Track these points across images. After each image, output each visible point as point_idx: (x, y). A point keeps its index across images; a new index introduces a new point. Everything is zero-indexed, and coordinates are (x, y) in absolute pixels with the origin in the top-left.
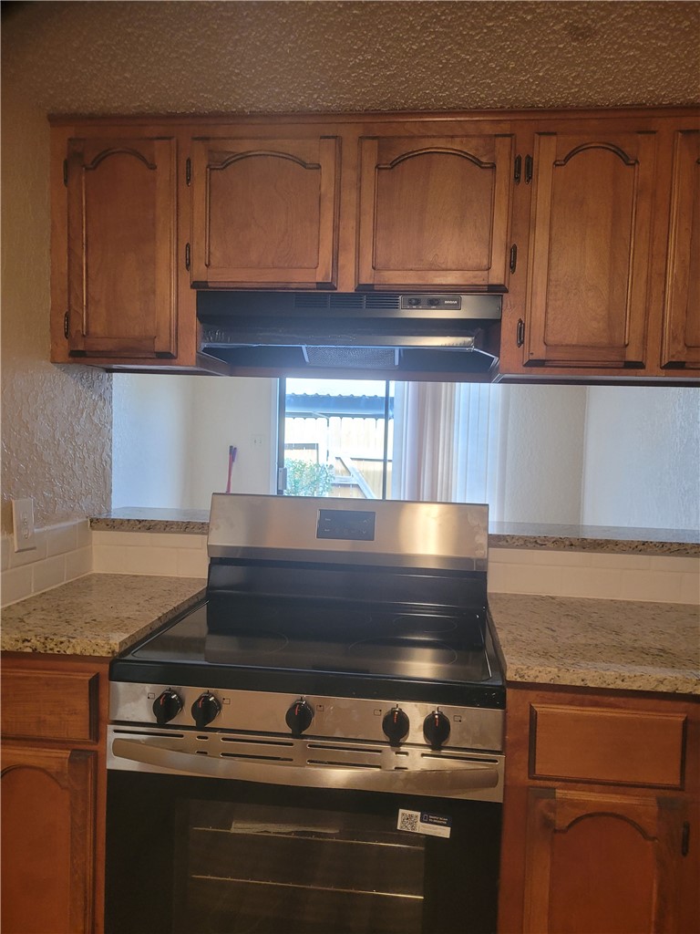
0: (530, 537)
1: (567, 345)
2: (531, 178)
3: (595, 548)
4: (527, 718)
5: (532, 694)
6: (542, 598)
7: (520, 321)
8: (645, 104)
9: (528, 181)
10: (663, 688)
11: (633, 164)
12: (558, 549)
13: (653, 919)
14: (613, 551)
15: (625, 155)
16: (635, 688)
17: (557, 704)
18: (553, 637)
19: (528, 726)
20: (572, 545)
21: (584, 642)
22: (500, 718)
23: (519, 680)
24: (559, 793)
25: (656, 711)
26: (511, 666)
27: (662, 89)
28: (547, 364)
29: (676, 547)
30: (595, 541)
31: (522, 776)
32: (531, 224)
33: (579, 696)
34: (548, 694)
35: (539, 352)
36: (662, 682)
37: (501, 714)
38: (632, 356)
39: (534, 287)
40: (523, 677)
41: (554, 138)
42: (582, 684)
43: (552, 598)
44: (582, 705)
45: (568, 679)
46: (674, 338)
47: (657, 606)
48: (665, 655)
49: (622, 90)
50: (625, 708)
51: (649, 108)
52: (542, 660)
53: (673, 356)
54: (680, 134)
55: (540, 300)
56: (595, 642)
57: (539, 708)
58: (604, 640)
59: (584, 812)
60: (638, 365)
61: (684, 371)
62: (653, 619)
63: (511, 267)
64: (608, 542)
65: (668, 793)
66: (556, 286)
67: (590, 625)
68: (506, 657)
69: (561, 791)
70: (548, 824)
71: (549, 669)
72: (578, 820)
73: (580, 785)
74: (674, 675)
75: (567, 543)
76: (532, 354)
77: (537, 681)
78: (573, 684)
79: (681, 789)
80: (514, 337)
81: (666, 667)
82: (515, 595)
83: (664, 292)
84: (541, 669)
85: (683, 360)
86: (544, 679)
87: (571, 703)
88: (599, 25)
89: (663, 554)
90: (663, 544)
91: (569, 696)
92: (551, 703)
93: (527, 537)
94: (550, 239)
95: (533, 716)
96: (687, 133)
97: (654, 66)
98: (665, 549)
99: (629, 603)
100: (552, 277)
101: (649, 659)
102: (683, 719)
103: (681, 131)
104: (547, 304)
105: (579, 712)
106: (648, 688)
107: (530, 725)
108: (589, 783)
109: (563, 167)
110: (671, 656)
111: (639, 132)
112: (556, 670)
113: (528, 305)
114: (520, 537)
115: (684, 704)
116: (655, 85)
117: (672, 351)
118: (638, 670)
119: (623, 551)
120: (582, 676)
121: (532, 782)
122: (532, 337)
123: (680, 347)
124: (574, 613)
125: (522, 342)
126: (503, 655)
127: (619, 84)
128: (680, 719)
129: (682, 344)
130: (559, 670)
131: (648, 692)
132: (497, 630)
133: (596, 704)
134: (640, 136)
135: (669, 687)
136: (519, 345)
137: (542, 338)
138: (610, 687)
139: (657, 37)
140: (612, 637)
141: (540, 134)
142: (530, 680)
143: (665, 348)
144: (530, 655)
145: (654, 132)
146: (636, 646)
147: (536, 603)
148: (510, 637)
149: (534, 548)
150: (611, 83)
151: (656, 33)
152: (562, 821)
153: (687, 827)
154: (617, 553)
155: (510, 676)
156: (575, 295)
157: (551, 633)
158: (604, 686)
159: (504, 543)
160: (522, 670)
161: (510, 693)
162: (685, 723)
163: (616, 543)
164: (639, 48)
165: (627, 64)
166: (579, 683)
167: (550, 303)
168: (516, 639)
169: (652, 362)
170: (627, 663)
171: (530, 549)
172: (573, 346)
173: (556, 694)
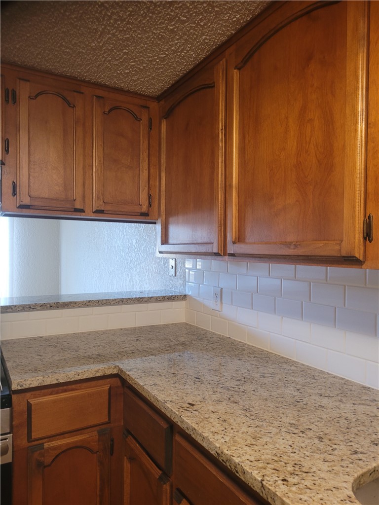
0: (27, 305)
1: (42, 198)
2: (15, 102)
3: (64, 307)
4: (25, 409)
5: (28, 395)
6: (35, 339)
7: (14, 182)
8: (77, 78)
9: (14, 104)
10: (98, 375)
11: (73, 107)
12: (44, 309)
13: (98, 494)
14: (74, 307)
15: (68, 101)
16: (85, 378)
17: (43, 396)
18: (40, 360)
19: (27, 413)
20: (51, 307)
21: (58, 359)
22: (8, 413)
23: (20, 388)
24: (46, 445)
25: (96, 387)
26: (15, 381)
27: (85, 73)
28: (31, 207)
29: (105, 302)
30: (64, 303)
31: (24, 442)
32: (17, 128)
33: (56, 389)
34: (38, 392)
35: (26, 201)
36: (98, 372)
37: (9, 411)
38: (78, 206)
39: (21, 164)
40: (22, 386)
41: (28, 83)
42: (57, 382)
43: (41, 337)
44: (57, 393)
45: (49, 381)
46: (98, 198)
47: (97, 333)
48: (100, 357)
49: (64, 67)
50: (81, 389)
51: (79, 80)
52: (33, 374)
53: (98, 207)
54: (95, 97)
55: (25, 171)
56: (64, 358)
57: (32, 401)
58: (69, 356)
59: (60, 451)
60: (82, 211)
61: (103, 215)
62: (95, 340)
63: (6, 151)
64: (71, 303)
65: (102, 427)
66: (34, 165)
67: (62, 349)
68: (12, 377)
69: (47, 444)
70: (40, 464)
71: (38, 378)
72: (57, 456)
73: (57, 437)
74: (104, 366)
75: (49, 306)
76: (22, 201)
77: (31, 386)
78: (52, 383)
79: (109, 422)
80: (10, 191)
81: (100, 363)
82: (19, 339)
83: (92, 175)
84: (33, 379)
85: (103, 209)
86: (35, 384)
87: (51, 394)
88: (49, 31)
89: (99, 305)
90: (99, 301)
91: (50, 390)
92: (39, 397)
93: (24, 305)
94: (29, 139)
95: (29, 406)
96: (98, 97)
97: (79, 60)
98: (100, 303)
99: (83, 333)
100: (32, 159)
101: (92, 360)
102: (108, 388)
103: (96, 96)
104: (29, 174)
105: (56, 398)
106: (91, 376)
107: (28, 413)
108: (62, 434)
109: (34, 100)
110: (102, 357)
111: (74, 91)
112: (42, 378)
113: (18, 174)
114: (20, 306)
115: (109, 380)
116: (81, 70)
117: (98, 205)
118: (86, 368)
119: (79, 307)
120: (56, 378)
121: (30, 444)
122: (21, 193)
123: (101, 203)
124: (53, 344)
125: (15, 194)
126: (9, 376)
127: (62, 63)
128: (107, 387)
129: (102, 201)
130: (44, 377)
131: (92, 378)
132: (6, 362)
133: (66, 391)
134: (75, 93)
135: (101, 373)
136: (14, 196)
137: (27, 193)
138: (72, 380)
139: (79, 46)
140: (73, 353)
141: (20, 79)
142: (26, 387)
143: (94, 203)
144: (26, 372)
145: (83, 93)
146: (86, 355)
147: (32, 342)
148: (14, 365)
149: (29, 311)
150: (58, 62)
151: (79, 44)
152: (48, 460)
153: (112, 440)
154: (76, 308)
155: (14, 387)
156: (45, 171)
157: (40, 357)
158: (69, 380)
159: (11, 310)
160: (21, 382)
161: (14, 397)
162: (110, 389)
163: (75, 303)
164: (71, 49)
165: (65, 55)
166: (55, 382)
167: (31, 174)
168: (18, 365)
169: (88, 209)
170: (80, 365)
171: (27, 311)
172: (46, 198)
173: (43, 391)
